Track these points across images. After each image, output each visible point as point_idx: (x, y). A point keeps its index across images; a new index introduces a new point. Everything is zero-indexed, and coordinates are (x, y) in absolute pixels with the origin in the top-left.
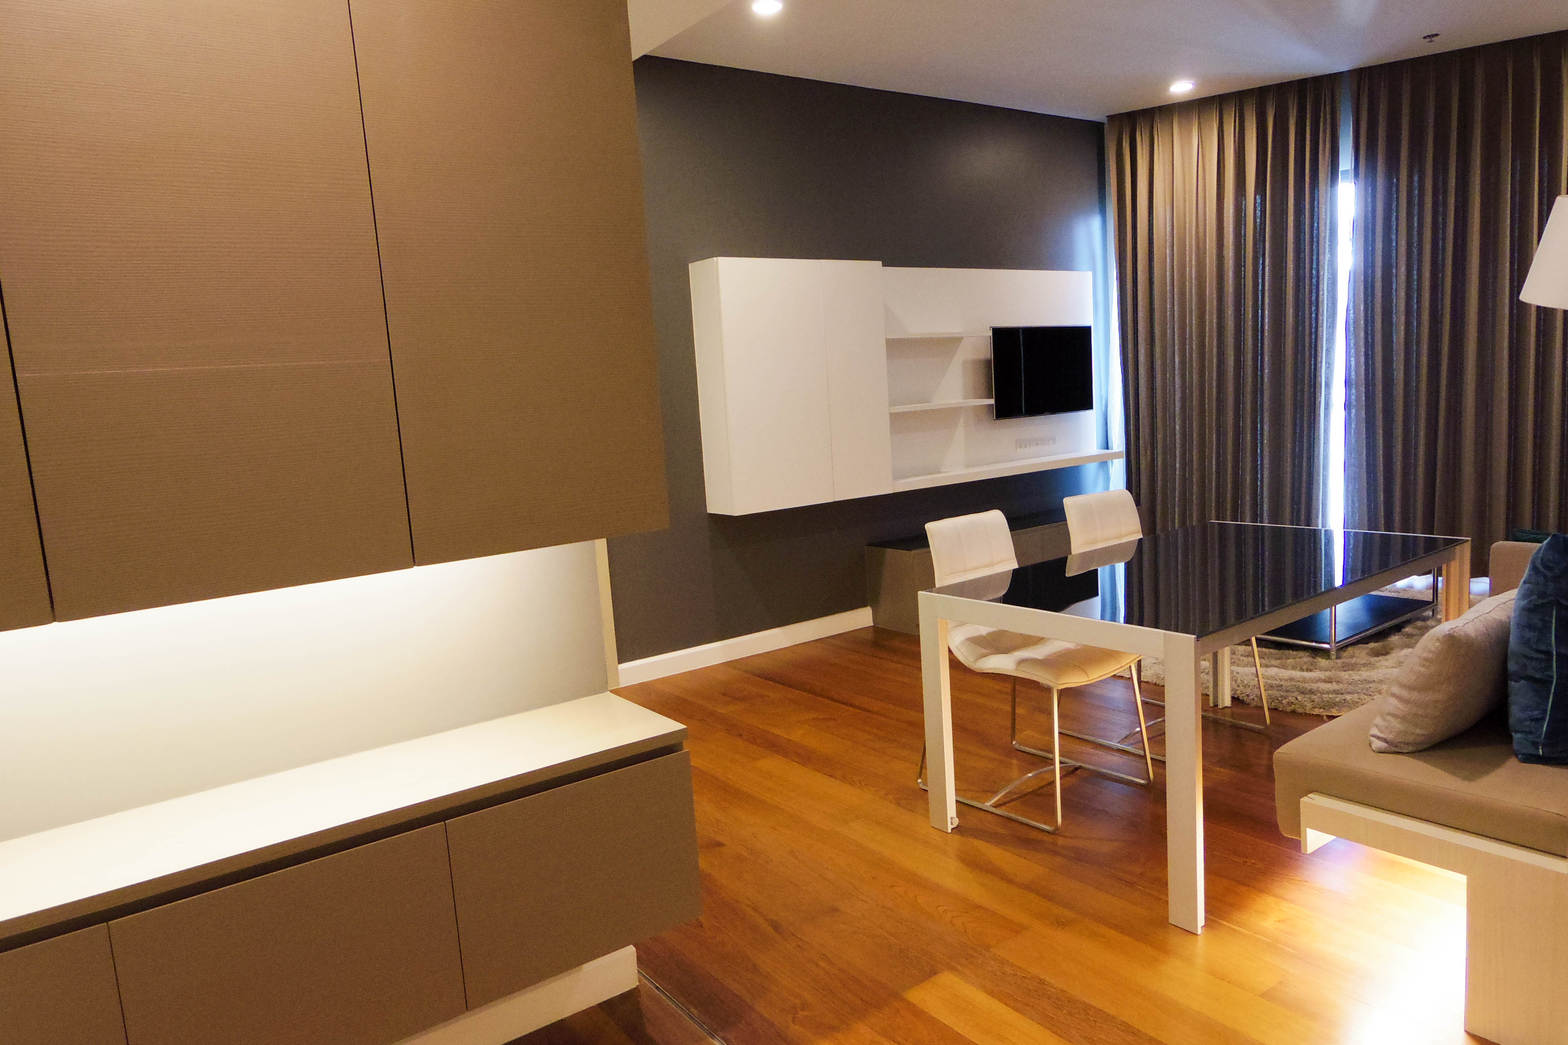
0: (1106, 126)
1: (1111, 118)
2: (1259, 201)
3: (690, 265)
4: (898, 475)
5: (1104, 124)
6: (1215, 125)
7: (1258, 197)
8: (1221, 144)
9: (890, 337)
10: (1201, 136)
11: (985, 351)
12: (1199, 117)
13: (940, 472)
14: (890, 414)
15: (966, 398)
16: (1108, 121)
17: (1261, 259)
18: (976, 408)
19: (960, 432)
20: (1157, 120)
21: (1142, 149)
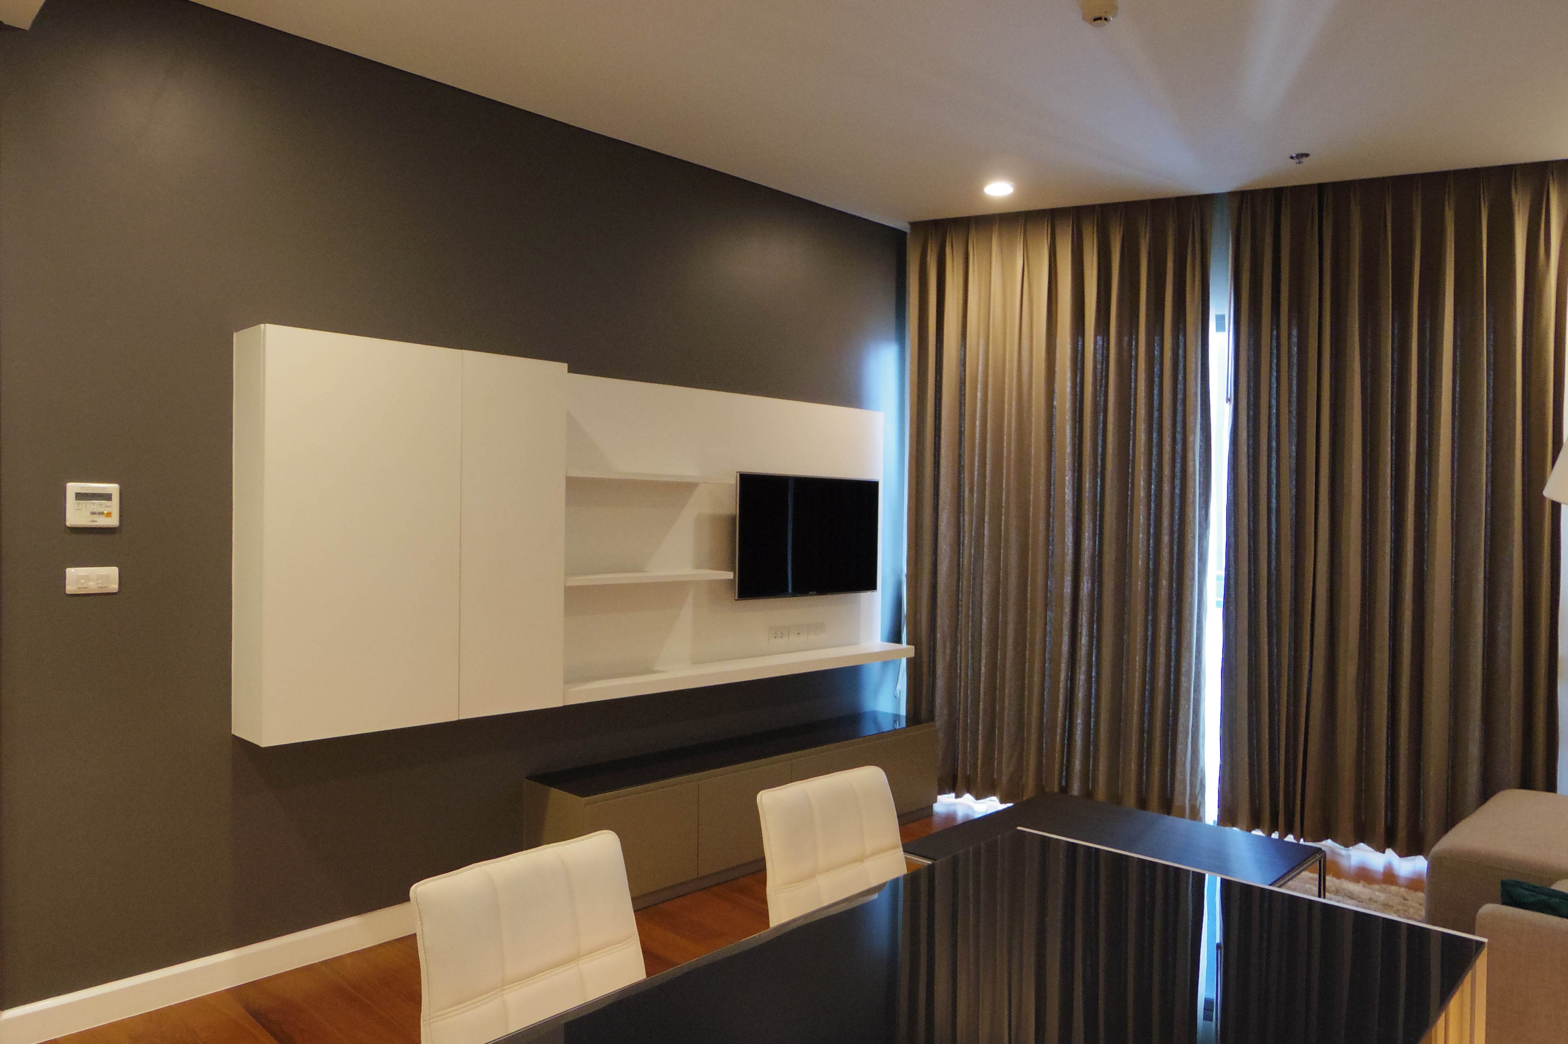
0: (908, 236)
1: (916, 225)
2: (1100, 343)
3: (235, 335)
4: (570, 680)
5: (906, 233)
6: (1046, 241)
7: (1098, 338)
8: (1053, 265)
9: (574, 473)
10: (1027, 256)
11: (730, 505)
12: (1025, 235)
13: (653, 672)
14: (565, 587)
15: (699, 566)
16: (911, 229)
17: (1102, 415)
18: (712, 583)
19: (687, 613)
20: (973, 233)
21: (953, 267)
